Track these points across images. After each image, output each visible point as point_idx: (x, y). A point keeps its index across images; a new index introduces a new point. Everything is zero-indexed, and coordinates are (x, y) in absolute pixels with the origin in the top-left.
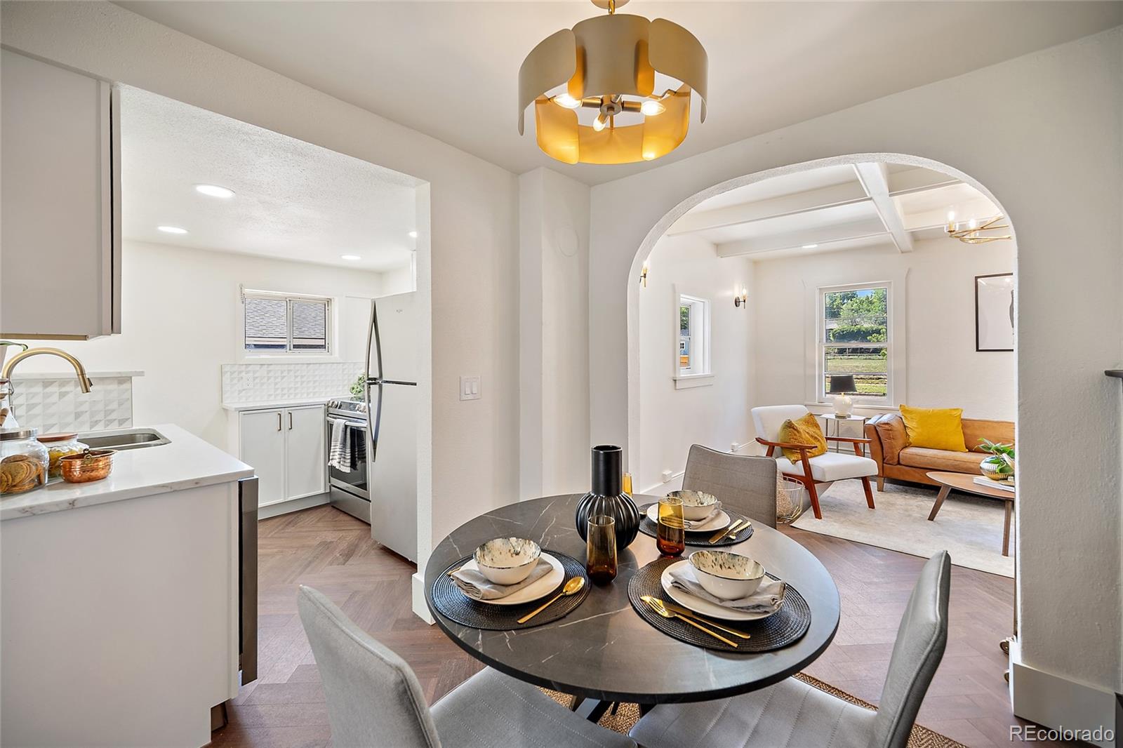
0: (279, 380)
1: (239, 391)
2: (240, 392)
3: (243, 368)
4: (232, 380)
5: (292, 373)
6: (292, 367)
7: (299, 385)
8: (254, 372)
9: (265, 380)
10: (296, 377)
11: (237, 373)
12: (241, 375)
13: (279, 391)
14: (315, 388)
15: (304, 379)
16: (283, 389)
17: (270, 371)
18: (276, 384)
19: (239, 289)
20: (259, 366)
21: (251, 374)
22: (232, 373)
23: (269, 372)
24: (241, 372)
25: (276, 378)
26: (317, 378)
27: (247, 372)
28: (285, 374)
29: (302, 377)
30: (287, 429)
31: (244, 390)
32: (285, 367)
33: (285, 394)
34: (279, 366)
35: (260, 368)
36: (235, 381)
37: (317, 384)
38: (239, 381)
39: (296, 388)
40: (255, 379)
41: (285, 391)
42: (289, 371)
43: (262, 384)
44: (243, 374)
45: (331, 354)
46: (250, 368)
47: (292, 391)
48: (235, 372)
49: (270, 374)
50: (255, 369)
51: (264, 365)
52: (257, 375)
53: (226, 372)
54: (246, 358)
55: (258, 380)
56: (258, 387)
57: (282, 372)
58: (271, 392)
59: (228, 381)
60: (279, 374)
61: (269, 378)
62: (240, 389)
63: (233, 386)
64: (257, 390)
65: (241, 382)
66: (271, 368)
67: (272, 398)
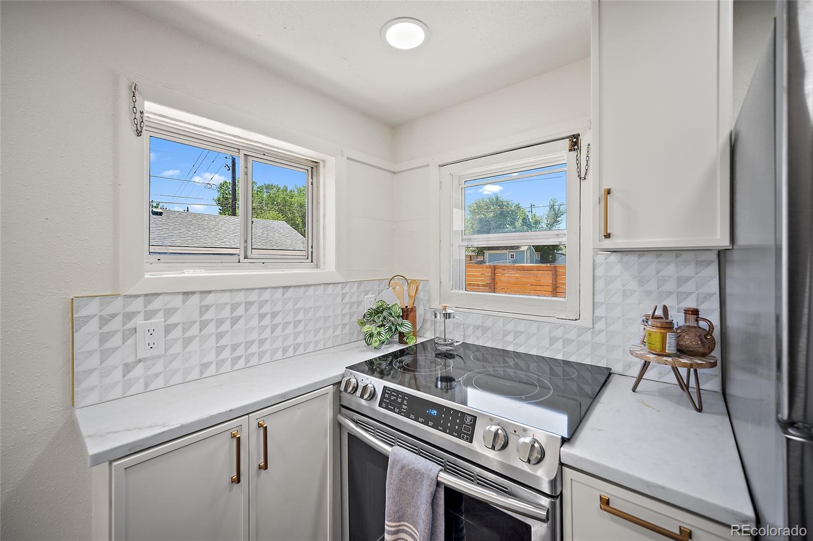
0: (226, 326)
1: (126, 365)
2: (128, 368)
3: (138, 305)
4: (104, 338)
5: (254, 309)
6: (254, 296)
7: (267, 333)
8: (168, 313)
9: (194, 330)
10: (262, 317)
11: (119, 319)
12: (130, 325)
13: (226, 354)
14: (296, 335)
15: (278, 319)
16: (234, 348)
17: (207, 307)
18: (220, 336)
19: (125, 93)
20: (180, 297)
21: (159, 319)
22: (105, 320)
23: (204, 309)
24: (129, 316)
25: (220, 322)
26: (300, 316)
27: (149, 315)
28: (240, 311)
29: (274, 315)
30: (254, 467)
31: (140, 361)
32: (240, 297)
33: (239, 358)
34: (228, 294)
35: (184, 302)
36: (116, 341)
37: (300, 328)
38: (124, 340)
39: (262, 342)
40: (168, 329)
41: (240, 351)
42: (249, 304)
43: (187, 342)
44: (139, 321)
45: (317, 266)
46: (157, 303)
47: (254, 348)
48: (114, 316)
49: (208, 316)
50: (169, 306)
51: (193, 293)
52: (173, 320)
53: (88, 318)
54: (146, 278)
55: (177, 333)
56: (177, 348)
57: (234, 307)
58: (211, 356)
59: (94, 344)
60: (226, 313)
61: (204, 325)
62: (130, 359)
63: (105, 354)
64: (174, 357)
65: (130, 341)
66: (210, 299)
67: (212, 370)
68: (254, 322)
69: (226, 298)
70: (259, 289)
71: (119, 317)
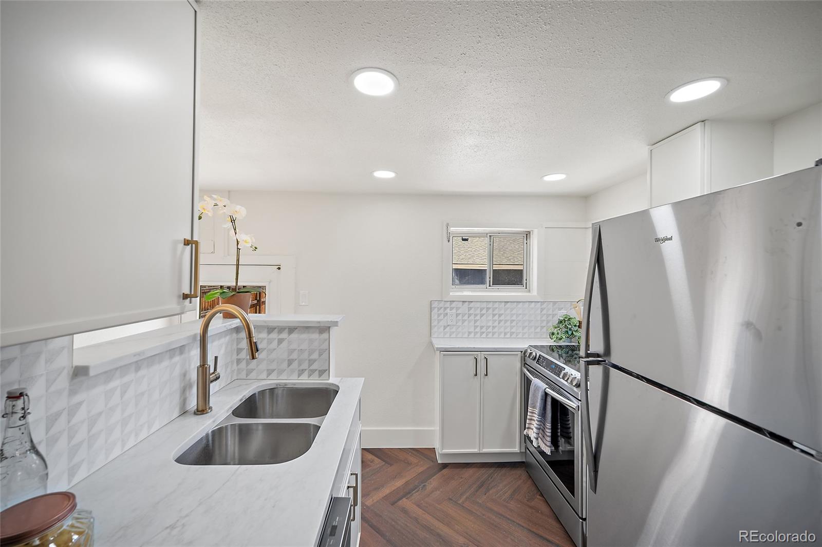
0: (478, 317)
1: (445, 326)
2: (445, 328)
3: (448, 305)
4: (439, 315)
5: (490, 311)
6: (490, 305)
7: (496, 324)
8: (458, 309)
9: (466, 317)
10: (494, 315)
12: (446, 312)
13: (478, 329)
15: (502, 318)
16: (482, 327)
17: (471, 308)
18: (476, 321)
19: (445, 228)
20: (461, 303)
21: (454, 311)
22: (439, 309)
24: (445, 309)
25: (476, 315)
27: (451, 309)
28: (484, 311)
29: (500, 315)
31: (448, 326)
32: (484, 305)
34: (479, 303)
35: (462, 305)
36: (442, 317)
37: (514, 324)
38: (444, 317)
39: (494, 327)
40: (457, 315)
41: (484, 330)
42: (488, 309)
43: (464, 321)
44: (448, 311)
45: (528, 291)
46: (454, 305)
47: (490, 330)
48: (441, 308)
49: (471, 312)
50: (457, 306)
51: (466, 302)
52: (459, 312)
53: (435, 308)
54: (451, 295)
55: (460, 317)
56: (460, 323)
57: (481, 309)
58: (472, 329)
59: (436, 317)
60: (478, 311)
61: (470, 315)
62: (446, 324)
63: (439, 321)
64: (459, 326)
65: (446, 318)
66: (472, 305)
67: (472, 335)
68: (490, 317)
69: (478, 305)
70: (492, 302)
71: (443, 309)
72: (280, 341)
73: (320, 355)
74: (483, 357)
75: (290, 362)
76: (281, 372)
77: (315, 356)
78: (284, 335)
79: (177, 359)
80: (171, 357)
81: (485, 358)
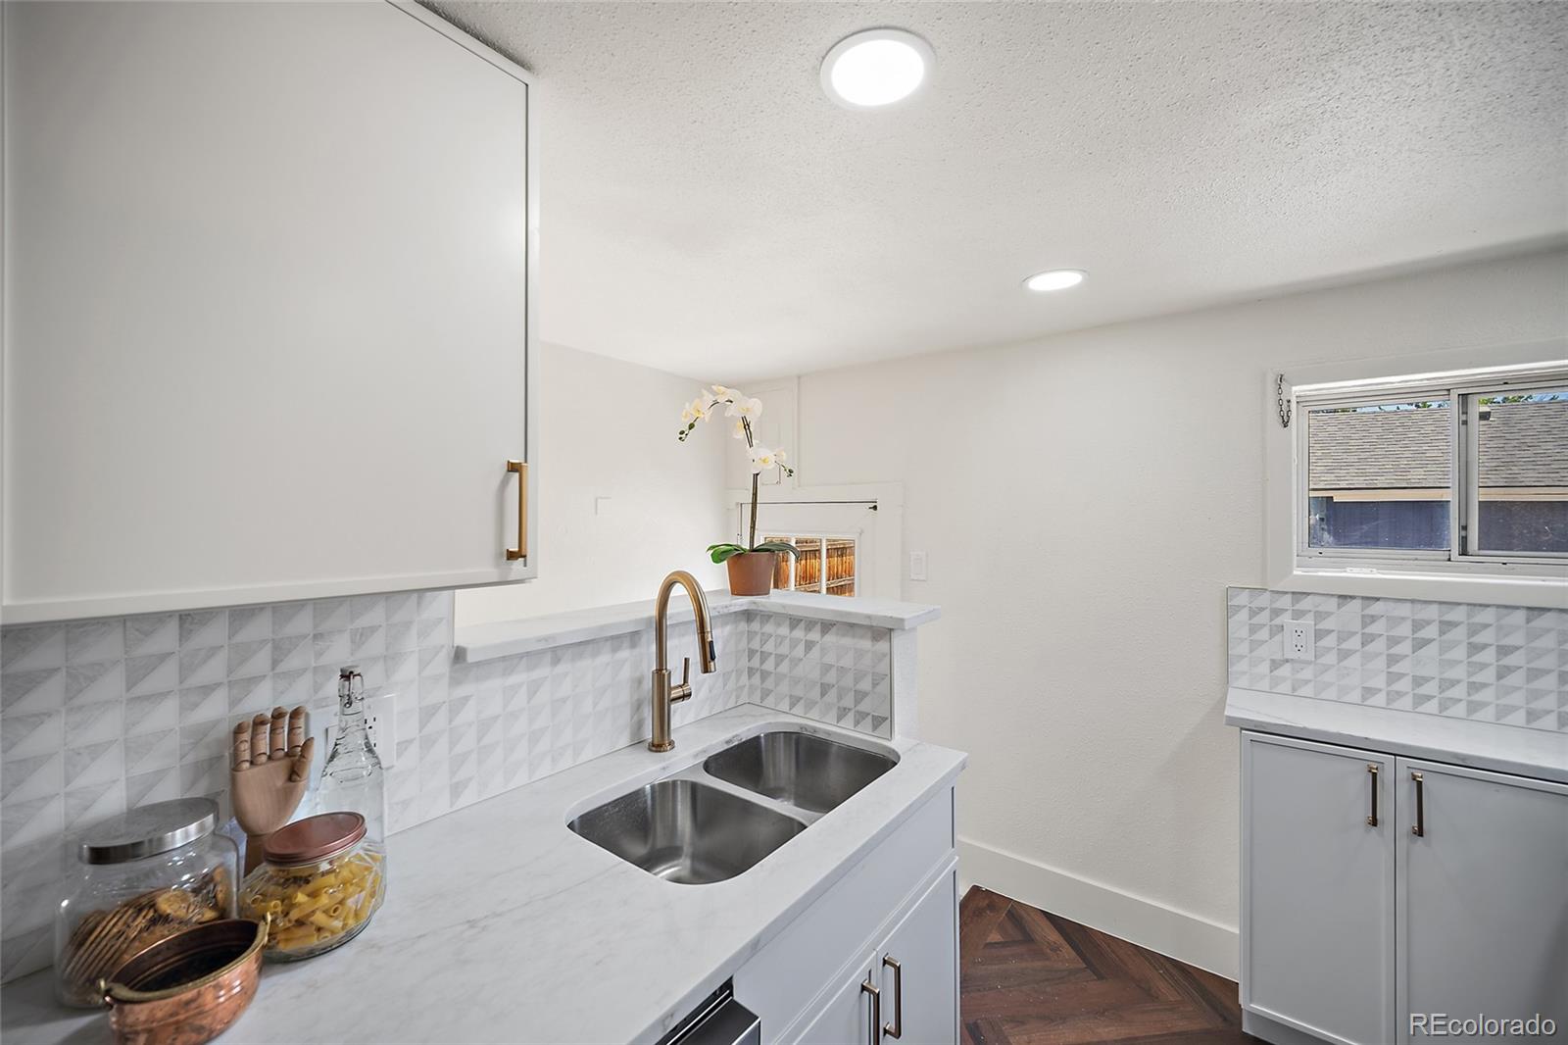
0: (1405, 648)
1: (1273, 661)
2: (1275, 665)
3: (1285, 602)
4: (1253, 629)
5: (1458, 634)
6: (1458, 615)
7: (1487, 676)
8: (1320, 616)
9: (1354, 643)
10: (1476, 648)
11: (1266, 613)
12: (1278, 621)
13: (1404, 685)
15: (1516, 660)
16: (1419, 681)
17: (1373, 619)
18: (1393, 660)
19: (1271, 388)
20: (1335, 600)
21: (1308, 621)
22: (1254, 612)
23: (1369, 620)
24: (1276, 612)
25: (1393, 641)
27: (1298, 615)
28: (1431, 632)
29: (1505, 650)
31: (1287, 661)
32: (1432, 612)
34: (1407, 606)
35: (1339, 606)
36: (1264, 634)
38: (1272, 636)
39: (1475, 686)
40: (1320, 635)
41: (1430, 689)
42: (1446, 626)
43: (1344, 655)
44: (1285, 619)
46: (1306, 604)
48: (1262, 609)
49: (1373, 629)
50: (1320, 609)
51: (1352, 597)
52: (1324, 625)
53: (1240, 608)
54: (1296, 576)
55: (1329, 641)
56: (1330, 658)
57: (1418, 625)
58: (1379, 682)
59: (1244, 632)
60: (1405, 629)
61: (1367, 639)
62: (1278, 657)
63: (1255, 645)
64: (1327, 668)
65: (1278, 638)
66: (1376, 608)
67: (1380, 699)
68: (1460, 653)
69: (1405, 610)
70: (1469, 604)
71: (1267, 612)
72: (809, 645)
73: (875, 685)
74: (1403, 774)
75: (825, 689)
76: (810, 705)
77: (865, 685)
78: (814, 635)
79: (625, 654)
80: (615, 650)
81: (1414, 778)
